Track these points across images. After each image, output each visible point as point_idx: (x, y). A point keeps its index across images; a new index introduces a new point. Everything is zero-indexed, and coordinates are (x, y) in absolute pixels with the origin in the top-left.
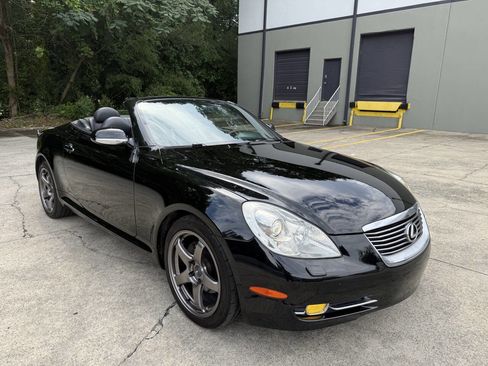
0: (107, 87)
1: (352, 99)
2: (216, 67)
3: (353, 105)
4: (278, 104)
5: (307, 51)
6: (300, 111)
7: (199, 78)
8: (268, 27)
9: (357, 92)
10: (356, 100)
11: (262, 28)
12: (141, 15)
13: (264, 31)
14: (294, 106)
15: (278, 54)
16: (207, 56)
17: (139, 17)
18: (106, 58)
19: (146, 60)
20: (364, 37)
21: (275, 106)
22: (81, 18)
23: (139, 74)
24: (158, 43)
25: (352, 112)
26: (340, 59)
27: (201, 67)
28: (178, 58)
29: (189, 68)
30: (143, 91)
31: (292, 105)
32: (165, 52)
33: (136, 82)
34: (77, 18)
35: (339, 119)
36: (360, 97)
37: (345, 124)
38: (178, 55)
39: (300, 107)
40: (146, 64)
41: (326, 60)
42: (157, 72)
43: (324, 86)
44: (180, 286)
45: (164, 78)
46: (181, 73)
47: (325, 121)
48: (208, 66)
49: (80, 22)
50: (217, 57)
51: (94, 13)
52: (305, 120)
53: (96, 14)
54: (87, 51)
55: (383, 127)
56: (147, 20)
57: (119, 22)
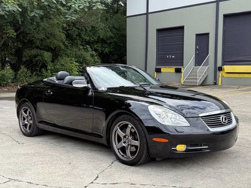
0: (24, 59)
1: (219, 64)
2: (108, 42)
3: (220, 69)
4: (160, 69)
5: (182, 28)
6: (178, 74)
7: (96, 50)
8: (149, 11)
9: (223, 58)
10: (223, 64)
11: (146, 12)
12: (54, 6)
13: (147, 14)
14: (174, 71)
15: (159, 31)
16: (102, 34)
17: (52, 8)
18: (24, 37)
19: (55, 39)
20: (225, 16)
21: (158, 71)
22: (11, 9)
23: (49, 49)
24: (65, 25)
25: (220, 74)
26: (207, 34)
27: (97, 42)
28: (79, 35)
29: (88, 43)
30: (53, 62)
31: (172, 70)
32: (70, 32)
33: (47, 55)
34: (7, 9)
35: (211, 80)
36: (226, 62)
37: (215, 84)
38: (79, 33)
39: (178, 71)
40: (56, 41)
41: (197, 35)
42: (63, 47)
43: (196, 54)
44: (118, 149)
45: (69, 52)
46: (81, 47)
47: (199, 81)
48: (103, 41)
49: (9, 11)
50: (110, 34)
51: (18, 5)
52: (182, 81)
53: (20, 5)
54: (12, 33)
55: (246, 86)
56: (58, 10)
57: (38, 11)
